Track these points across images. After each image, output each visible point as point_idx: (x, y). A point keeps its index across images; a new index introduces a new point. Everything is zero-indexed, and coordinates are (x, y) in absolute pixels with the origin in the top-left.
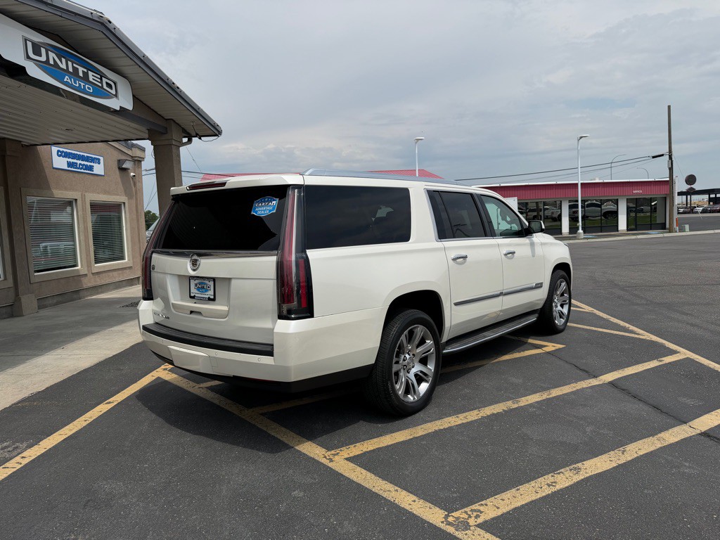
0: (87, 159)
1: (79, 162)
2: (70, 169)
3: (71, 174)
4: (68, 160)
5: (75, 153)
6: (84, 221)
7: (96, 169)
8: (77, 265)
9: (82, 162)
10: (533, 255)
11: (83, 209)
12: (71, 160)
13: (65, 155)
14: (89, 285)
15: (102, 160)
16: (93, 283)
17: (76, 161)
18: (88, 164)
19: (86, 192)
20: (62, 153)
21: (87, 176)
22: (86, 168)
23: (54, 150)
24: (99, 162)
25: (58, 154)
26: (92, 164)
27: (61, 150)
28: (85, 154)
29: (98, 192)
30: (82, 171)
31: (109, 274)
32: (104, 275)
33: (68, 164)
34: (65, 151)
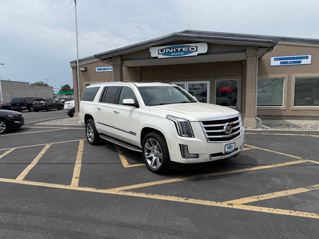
0: (297, 58)
1: (289, 61)
2: (282, 65)
3: (283, 67)
4: (282, 61)
5: (287, 57)
6: (289, 86)
7: (304, 62)
8: (282, 106)
9: (292, 60)
10: (130, 116)
11: (289, 81)
12: (283, 61)
13: (280, 59)
14: (287, 115)
15: (310, 57)
16: (290, 114)
17: (287, 61)
18: (297, 60)
19: (293, 73)
20: (277, 59)
21: (296, 66)
22: (295, 62)
23: (272, 59)
24: (307, 58)
25: (275, 60)
26: (301, 60)
27: (277, 57)
28: (295, 56)
29: (304, 73)
30: (292, 64)
31: (306, 111)
32: (301, 111)
33: (281, 63)
34: (280, 57)
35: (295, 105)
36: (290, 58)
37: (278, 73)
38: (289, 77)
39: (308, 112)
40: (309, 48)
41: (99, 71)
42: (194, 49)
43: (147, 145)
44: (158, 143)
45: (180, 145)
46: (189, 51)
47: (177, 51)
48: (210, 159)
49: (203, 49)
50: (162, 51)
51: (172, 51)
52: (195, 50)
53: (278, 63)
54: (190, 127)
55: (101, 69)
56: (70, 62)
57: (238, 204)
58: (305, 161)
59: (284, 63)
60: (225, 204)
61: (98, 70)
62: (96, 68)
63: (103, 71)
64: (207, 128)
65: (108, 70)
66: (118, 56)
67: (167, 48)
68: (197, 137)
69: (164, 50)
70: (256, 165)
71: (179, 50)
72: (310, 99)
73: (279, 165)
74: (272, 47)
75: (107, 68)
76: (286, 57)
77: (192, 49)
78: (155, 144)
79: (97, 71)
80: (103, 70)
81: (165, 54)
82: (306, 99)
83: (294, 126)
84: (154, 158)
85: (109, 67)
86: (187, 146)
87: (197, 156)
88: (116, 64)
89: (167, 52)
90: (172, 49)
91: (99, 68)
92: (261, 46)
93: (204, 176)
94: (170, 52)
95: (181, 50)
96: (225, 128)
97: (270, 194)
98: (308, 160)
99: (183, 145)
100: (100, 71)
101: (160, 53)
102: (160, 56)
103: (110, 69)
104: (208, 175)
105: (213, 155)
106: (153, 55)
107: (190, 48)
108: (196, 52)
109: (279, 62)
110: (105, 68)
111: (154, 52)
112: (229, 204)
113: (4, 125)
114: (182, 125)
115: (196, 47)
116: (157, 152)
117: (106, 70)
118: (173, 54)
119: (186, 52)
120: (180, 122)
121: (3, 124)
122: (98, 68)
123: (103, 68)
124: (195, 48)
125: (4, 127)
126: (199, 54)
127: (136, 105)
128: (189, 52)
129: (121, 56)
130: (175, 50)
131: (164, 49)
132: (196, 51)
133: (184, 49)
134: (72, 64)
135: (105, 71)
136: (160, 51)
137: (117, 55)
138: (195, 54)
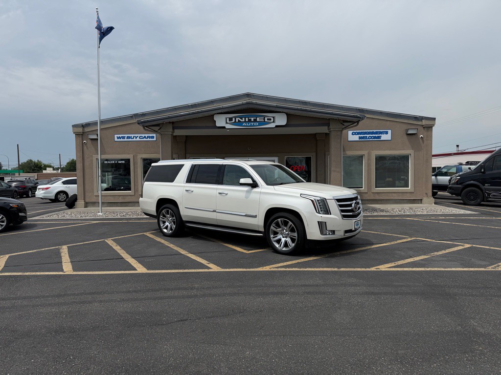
0: (376, 133)
1: (368, 136)
2: (361, 140)
3: (362, 142)
4: (360, 136)
5: (366, 131)
6: (369, 165)
7: (384, 137)
8: (362, 188)
9: (371, 135)
10: (247, 197)
11: (369, 159)
12: (362, 136)
13: (358, 133)
14: (368, 198)
15: (390, 132)
16: (372, 197)
17: (366, 135)
18: (377, 135)
19: (373, 150)
20: (355, 133)
21: (376, 142)
22: (375, 137)
23: (350, 132)
24: (387, 133)
25: (352, 134)
26: (380, 135)
27: (355, 131)
28: (375, 131)
29: (384, 150)
30: (371, 140)
31: (388, 194)
32: (383, 194)
33: (360, 138)
34: (358, 131)
35: (376, 188)
36: (369, 133)
37: (357, 150)
38: (369, 154)
39: (390, 194)
40: (388, 123)
41: (119, 140)
42: (270, 119)
43: (274, 227)
44: (290, 223)
45: (318, 222)
46: (265, 121)
47: (250, 121)
48: (344, 235)
49: (281, 120)
50: (231, 119)
51: (244, 120)
52: (272, 121)
53: (356, 138)
54: (326, 204)
55: (123, 138)
56: (73, 126)
57: (383, 268)
58: (413, 239)
59: (363, 138)
60: (373, 269)
61: (118, 138)
62: (116, 136)
63: (126, 140)
64: (341, 206)
65: (135, 139)
66: (170, 123)
67: (238, 117)
68: (333, 215)
69: (234, 119)
70: (373, 244)
71: (252, 120)
72: (391, 179)
73: (393, 243)
74: (358, 122)
75: (132, 136)
76: (364, 131)
77: (268, 119)
78: (286, 224)
79: (116, 139)
80: (127, 138)
81: (235, 123)
82: (388, 179)
83: (382, 211)
84: (283, 240)
85: (136, 135)
86: (325, 222)
87: (333, 232)
88: (166, 133)
89: (237, 121)
90: (244, 119)
91: (121, 136)
92: (347, 120)
93: (336, 254)
94: (241, 121)
95: (255, 121)
96: (353, 205)
97: (402, 261)
98: (415, 238)
99: (321, 222)
100: (122, 140)
101: (228, 122)
102: (228, 126)
103: (138, 138)
104: (338, 253)
105: (346, 232)
106: (218, 125)
107: (266, 119)
108: (273, 124)
109: (358, 136)
110: (130, 135)
111: (221, 121)
112: (376, 269)
113: (5, 219)
114: (319, 203)
115: (274, 118)
116: (287, 233)
117: (131, 138)
118: (244, 124)
119: (261, 123)
120: (318, 200)
121: (2, 218)
122: (118, 136)
123: (126, 136)
124: (272, 119)
125: (3, 222)
126: (277, 126)
127: (254, 185)
128: (265, 123)
129: (173, 123)
130: (247, 120)
131: (234, 117)
132: (274, 122)
133: (258, 119)
134: (75, 128)
135: (130, 140)
136: (228, 119)
137: (169, 121)
138: (273, 125)
